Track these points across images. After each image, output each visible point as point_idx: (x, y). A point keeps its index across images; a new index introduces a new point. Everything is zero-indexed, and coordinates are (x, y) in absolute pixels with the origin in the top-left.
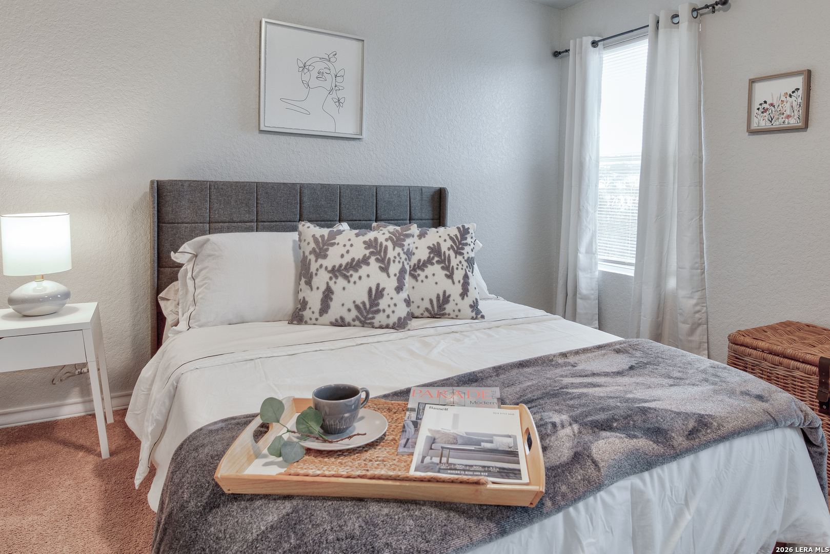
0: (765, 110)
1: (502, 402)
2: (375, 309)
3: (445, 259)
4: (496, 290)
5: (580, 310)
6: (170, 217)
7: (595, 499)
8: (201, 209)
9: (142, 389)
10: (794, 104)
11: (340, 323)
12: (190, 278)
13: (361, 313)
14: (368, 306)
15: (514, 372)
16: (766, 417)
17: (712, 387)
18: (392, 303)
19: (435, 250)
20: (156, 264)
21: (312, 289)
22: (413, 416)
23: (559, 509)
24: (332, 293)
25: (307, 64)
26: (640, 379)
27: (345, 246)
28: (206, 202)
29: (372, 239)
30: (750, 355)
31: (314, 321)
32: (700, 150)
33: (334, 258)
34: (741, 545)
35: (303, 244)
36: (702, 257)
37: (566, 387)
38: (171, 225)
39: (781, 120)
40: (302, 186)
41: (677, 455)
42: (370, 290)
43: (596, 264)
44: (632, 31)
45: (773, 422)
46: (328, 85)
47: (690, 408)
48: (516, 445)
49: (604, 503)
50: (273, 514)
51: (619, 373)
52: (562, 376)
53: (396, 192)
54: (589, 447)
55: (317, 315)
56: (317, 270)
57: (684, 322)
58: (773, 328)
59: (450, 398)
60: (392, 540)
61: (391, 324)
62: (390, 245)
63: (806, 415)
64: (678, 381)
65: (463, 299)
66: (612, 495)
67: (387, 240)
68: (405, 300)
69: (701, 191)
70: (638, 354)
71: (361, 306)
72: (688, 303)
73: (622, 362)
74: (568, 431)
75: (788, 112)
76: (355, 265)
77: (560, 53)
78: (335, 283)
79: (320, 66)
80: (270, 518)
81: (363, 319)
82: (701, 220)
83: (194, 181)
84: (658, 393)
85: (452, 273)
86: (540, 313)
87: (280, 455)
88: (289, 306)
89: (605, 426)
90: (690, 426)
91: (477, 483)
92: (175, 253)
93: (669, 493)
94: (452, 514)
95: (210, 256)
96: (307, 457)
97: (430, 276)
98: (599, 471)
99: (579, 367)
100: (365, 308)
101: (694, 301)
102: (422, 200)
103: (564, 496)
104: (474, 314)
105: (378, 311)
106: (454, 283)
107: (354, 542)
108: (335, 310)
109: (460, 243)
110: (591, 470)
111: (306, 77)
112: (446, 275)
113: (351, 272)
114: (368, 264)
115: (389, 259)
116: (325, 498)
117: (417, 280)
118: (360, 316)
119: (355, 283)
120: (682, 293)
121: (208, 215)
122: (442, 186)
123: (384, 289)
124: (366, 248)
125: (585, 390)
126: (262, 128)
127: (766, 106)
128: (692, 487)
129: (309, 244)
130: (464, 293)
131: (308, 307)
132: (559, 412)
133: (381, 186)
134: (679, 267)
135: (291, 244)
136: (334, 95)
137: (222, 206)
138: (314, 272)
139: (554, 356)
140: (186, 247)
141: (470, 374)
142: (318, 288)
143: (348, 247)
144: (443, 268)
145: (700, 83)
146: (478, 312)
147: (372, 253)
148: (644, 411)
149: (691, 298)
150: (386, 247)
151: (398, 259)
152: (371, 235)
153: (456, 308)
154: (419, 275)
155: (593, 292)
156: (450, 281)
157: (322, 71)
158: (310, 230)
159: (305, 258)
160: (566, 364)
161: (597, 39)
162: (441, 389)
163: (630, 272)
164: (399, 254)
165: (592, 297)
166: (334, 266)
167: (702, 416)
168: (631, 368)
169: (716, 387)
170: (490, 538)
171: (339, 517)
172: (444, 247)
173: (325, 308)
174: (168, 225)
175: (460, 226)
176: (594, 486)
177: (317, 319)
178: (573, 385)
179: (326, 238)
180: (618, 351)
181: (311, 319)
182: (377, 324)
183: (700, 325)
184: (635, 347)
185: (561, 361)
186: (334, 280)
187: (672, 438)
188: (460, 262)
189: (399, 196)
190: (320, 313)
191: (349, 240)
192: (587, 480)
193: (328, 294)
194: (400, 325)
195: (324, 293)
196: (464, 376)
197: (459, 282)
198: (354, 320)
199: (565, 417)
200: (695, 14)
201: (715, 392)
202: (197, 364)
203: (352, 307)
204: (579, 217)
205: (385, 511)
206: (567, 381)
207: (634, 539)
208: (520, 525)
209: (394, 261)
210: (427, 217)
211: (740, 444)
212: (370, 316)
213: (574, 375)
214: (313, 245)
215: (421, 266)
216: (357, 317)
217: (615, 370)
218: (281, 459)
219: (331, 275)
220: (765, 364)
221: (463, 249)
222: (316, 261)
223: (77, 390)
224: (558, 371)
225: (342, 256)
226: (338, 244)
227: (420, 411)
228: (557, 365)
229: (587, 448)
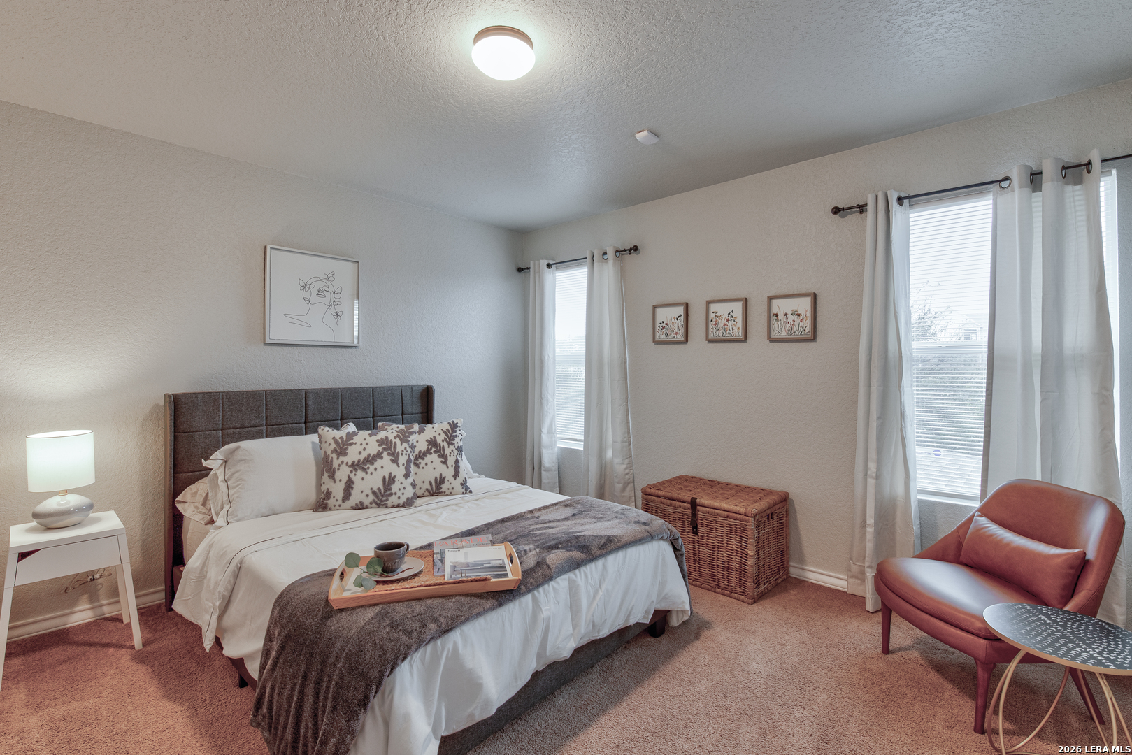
0: (663, 328)
1: (493, 543)
2: (388, 492)
3: (440, 449)
4: (479, 470)
5: (545, 480)
6: (185, 426)
7: (549, 585)
8: (214, 418)
9: (192, 577)
10: (680, 325)
11: (360, 506)
12: (222, 481)
13: (377, 497)
14: (383, 491)
15: (499, 526)
16: (645, 534)
17: (618, 520)
18: (401, 487)
19: (432, 443)
20: (172, 471)
21: (335, 482)
22: (439, 557)
23: (529, 591)
24: (353, 483)
25: (308, 283)
26: (578, 521)
27: (361, 444)
28: (219, 411)
29: (384, 438)
30: (654, 501)
31: (337, 507)
32: (625, 354)
33: (353, 454)
34: (632, 609)
35: (324, 446)
36: (629, 433)
37: (533, 531)
38: (186, 434)
39: (672, 336)
40: (307, 392)
41: (593, 559)
42: (384, 478)
43: (556, 442)
44: (576, 260)
45: (651, 537)
46: (327, 301)
47: (604, 533)
48: (504, 563)
49: (553, 587)
50: (370, 613)
51: (566, 519)
52: (530, 525)
53: (390, 392)
54: (545, 558)
55: (340, 502)
56: (339, 466)
57: (618, 483)
58: (670, 481)
59: (460, 544)
60: (443, 612)
61: (401, 504)
62: (398, 441)
63: (671, 531)
64: (599, 519)
65: (455, 479)
66: (558, 583)
67: (395, 438)
68: (412, 484)
69: (626, 384)
70: (579, 506)
71: (377, 491)
72: (620, 467)
73: (568, 512)
74: (534, 552)
75: (676, 331)
76: (371, 460)
77: (523, 269)
78: (355, 475)
79: (319, 284)
80: (370, 615)
81: (378, 502)
82: (627, 405)
83: (207, 393)
84: (587, 527)
85: (446, 460)
86: (514, 485)
87: (362, 586)
88: (312, 497)
89: (555, 547)
90: (602, 543)
91: (486, 579)
92: (206, 461)
93: (590, 581)
94: (472, 598)
95: (242, 460)
96: (378, 586)
97: (429, 463)
98: (550, 570)
99: (541, 519)
100: (381, 493)
101: (624, 466)
102: (412, 397)
103: (532, 584)
104: (464, 490)
105: (391, 495)
106: (448, 467)
107: (422, 616)
108: (356, 497)
109: (451, 436)
110: (546, 570)
111: (307, 295)
112: (442, 462)
113: (368, 465)
114: (382, 458)
115: (398, 452)
116: (398, 601)
117: (419, 468)
118: (376, 500)
119: (371, 473)
120: (617, 461)
121: (220, 422)
122: (429, 384)
123: (395, 477)
124: (379, 445)
125: (544, 531)
126: (268, 341)
127: (663, 325)
128: (603, 577)
129: (330, 444)
130: (456, 475)
131: (332, 496)
132: (529, 544)
133: (376, 387)
134: (614, 441)
135: (310, 446)
136: (333, 309)
137: (234, 414)
138: (337, 468)
139: (525, 513)
140: (219, 455)
141: (469, 530)
142: (340, 480)
143: (364, 446)
144: (439, 456)
145: (623, 305)
146: (467, 489)
147: (384, 449)
148: (577, 537)
149: (623, 464)
150: (395, 443)
151: (405, 452)
152: (382, 435)
153: (450, 487)
154: (420, 463)
155: (554, 465)
156: (445, 466)
157: (321, 289)
158: (329, 433)
159: (326, 457)
160: (532, 518)
161: (551, 262)
162: (454, 540)
163: (580, 446)
164: (405, 448)
165: (554, 468)
166: (354, 462)
167: (609, 536)
168: (574, 515)
169: (621, 520)
170: (493, 608)
171: (411, 607)
172: (439, 440)
173: (347, 495)
174: (183, 434)
175: (450, 422)
176: (549, 578)
177: (340, 506)
178: (537, 530)
179: (345, 439)
180: (566, 506)
181: (334, 506)
182: (389, 505)
183: (629, 483)
184: (577, 502)
185: (529, 516)
186: (354, 472)
187: (591, 549)
188: (452, 451)
189: (393, 395)
190: (343, 500)
191: (365, 440)
192: (544, 575)
193: (349, 484)
194: (408, 504)
195: (346, 484)
196: (466, 532)
197: (452, 466)
198: (371, 503)
199: (532, 547)
200: (618, 254)
201: (620, 523)
202: (256, 548)
203: (370, 492)
204: (541, 404)
205: (436, 601)
206: (532, 527)
207: (571, 607)
208: (509, 600)
209: (402, 454)
210: (417, 411)
211: (632, 552)
212: (385, 498)
213: (537, 523)
214: (333, 446)
215: (421, 456)
216: (374, 500)
217: (563, 517)
218: (363, 588)
219: (351, 469)
220: (663, 506)
221: (454, 440)
222: (338, 459)
223: (85, 597)
224: (528, 522)
225: (360, 453)
226: (356, 443)
227: (443, 553)
228: (527, 519)
229: (544, 559)
